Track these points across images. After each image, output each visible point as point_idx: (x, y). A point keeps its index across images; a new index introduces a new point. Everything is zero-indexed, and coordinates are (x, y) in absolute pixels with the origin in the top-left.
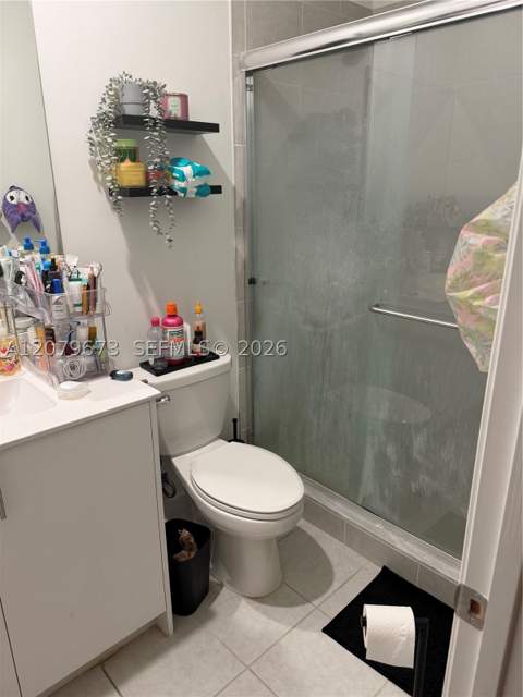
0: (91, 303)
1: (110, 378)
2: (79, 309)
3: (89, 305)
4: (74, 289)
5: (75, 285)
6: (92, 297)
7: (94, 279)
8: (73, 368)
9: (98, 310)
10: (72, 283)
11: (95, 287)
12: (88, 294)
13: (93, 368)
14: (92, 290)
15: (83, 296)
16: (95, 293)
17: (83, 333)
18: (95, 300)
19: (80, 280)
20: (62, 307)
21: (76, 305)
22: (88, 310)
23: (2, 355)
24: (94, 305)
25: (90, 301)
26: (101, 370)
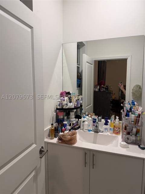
0: (137, 122)
1: (138, 146)
2: (133, 123)
3: (136, 122)
4: (132, 117)
5: (133, 115)
6: (138, 120)
7: (139, 115)
8: (128, 139)
9: (139, 124)
10: (132, 115)
11: (139, 117)
12: (136, 119)
13: (135, 141)
14: (138, 118)
15: (135, 119)
16: (139, 119)
17: (134, 130)
18: (139, 121)
19: (135, 114)
20: (128, 121)
21: (132, 121)
22: (136, 124)
23: (116, 129)
24: (138, 123)
25: (137, 121)
26: (137, 143)
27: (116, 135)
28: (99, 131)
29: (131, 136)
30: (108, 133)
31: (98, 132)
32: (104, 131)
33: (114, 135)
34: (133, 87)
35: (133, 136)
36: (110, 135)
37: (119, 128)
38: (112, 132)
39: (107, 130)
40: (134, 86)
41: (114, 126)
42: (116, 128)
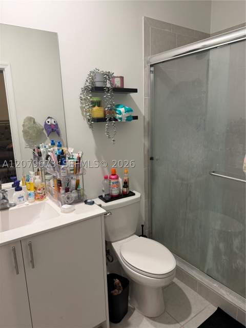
1: (84, 203)
2: (72, 172)
3: (76, 170)
7: (79, 158)
8: (68, 198)
9: (81, 172)
10: (70, 160)
11: (79, 162)
12: (77, 165)
13: (77, 198)
15: (74, 166)
17: (73, 182)
18: (80, 168)
19: (73, 159)
20: (65, 171)
21: (71, 170)
22: (76, 172)
23: (38, 192)
24: (79, 170)
25: (77, 168)
26: (80, 199)
27: (41, 202)
28: (8, 206)
29: (71, 192)
30: (27, 203)
31: (7, 208)
32: (18, 203)
33: (37, 202)
34: (23, 121)
35: (73, 191)
36: (30, 204)
37: (44, 189)
38: (32, 198)
39: (22, 199)
40: (25, 120)
41: (35, 188)
42: (39, 190)
